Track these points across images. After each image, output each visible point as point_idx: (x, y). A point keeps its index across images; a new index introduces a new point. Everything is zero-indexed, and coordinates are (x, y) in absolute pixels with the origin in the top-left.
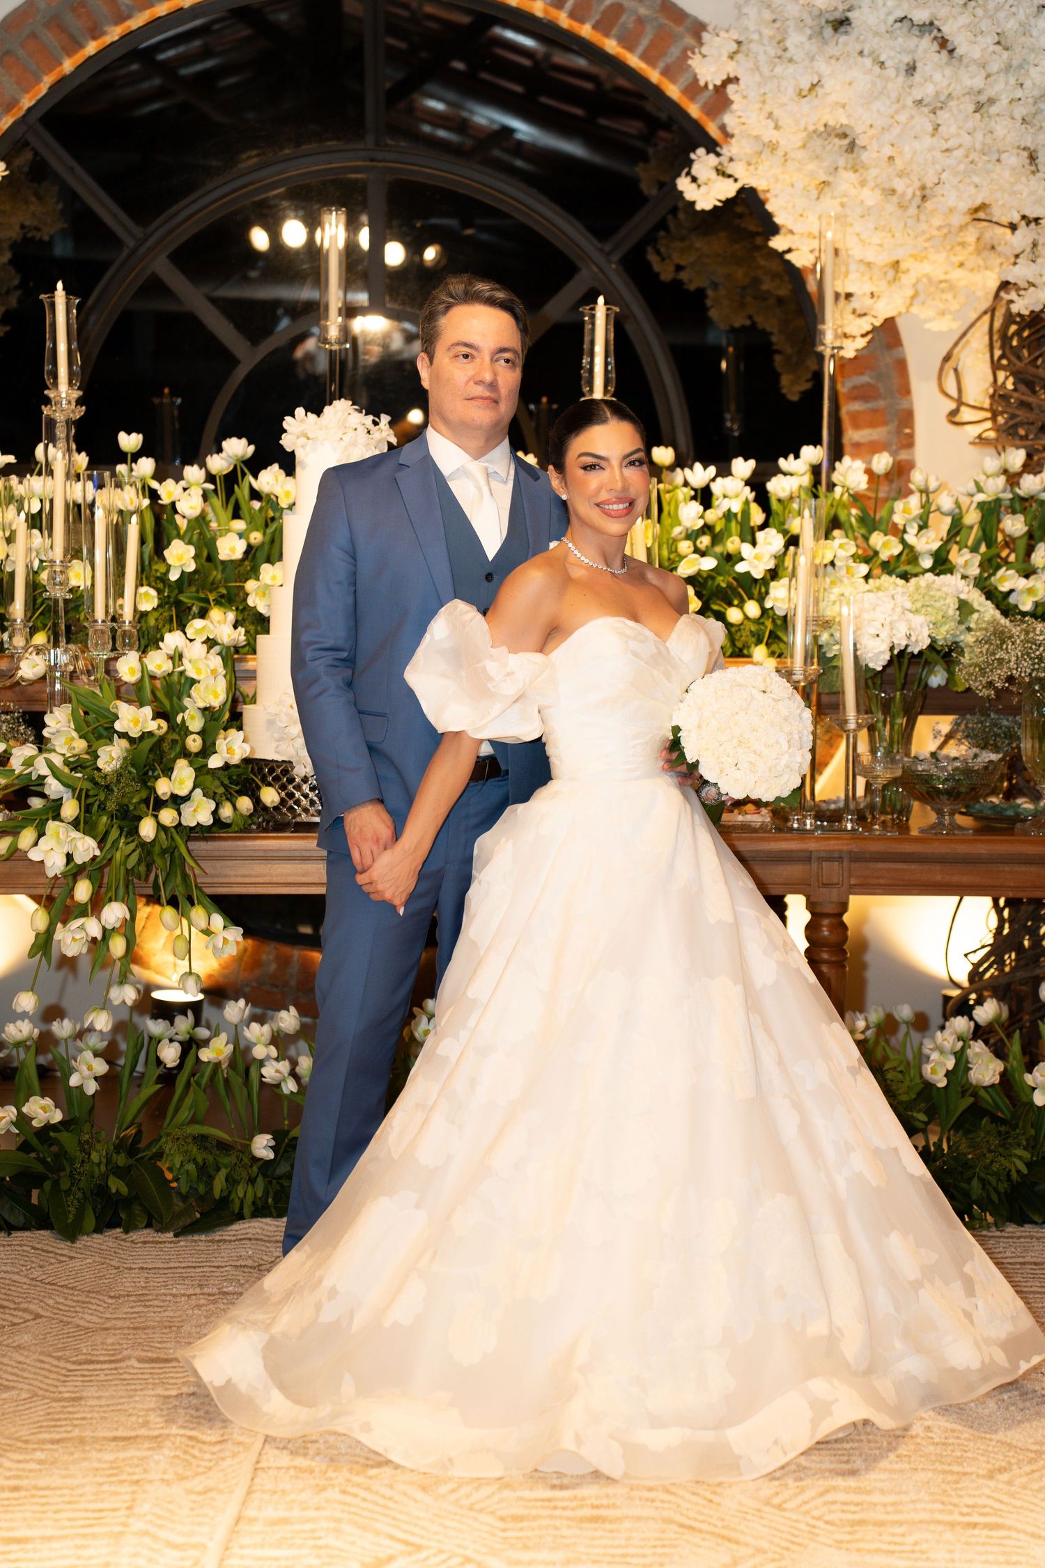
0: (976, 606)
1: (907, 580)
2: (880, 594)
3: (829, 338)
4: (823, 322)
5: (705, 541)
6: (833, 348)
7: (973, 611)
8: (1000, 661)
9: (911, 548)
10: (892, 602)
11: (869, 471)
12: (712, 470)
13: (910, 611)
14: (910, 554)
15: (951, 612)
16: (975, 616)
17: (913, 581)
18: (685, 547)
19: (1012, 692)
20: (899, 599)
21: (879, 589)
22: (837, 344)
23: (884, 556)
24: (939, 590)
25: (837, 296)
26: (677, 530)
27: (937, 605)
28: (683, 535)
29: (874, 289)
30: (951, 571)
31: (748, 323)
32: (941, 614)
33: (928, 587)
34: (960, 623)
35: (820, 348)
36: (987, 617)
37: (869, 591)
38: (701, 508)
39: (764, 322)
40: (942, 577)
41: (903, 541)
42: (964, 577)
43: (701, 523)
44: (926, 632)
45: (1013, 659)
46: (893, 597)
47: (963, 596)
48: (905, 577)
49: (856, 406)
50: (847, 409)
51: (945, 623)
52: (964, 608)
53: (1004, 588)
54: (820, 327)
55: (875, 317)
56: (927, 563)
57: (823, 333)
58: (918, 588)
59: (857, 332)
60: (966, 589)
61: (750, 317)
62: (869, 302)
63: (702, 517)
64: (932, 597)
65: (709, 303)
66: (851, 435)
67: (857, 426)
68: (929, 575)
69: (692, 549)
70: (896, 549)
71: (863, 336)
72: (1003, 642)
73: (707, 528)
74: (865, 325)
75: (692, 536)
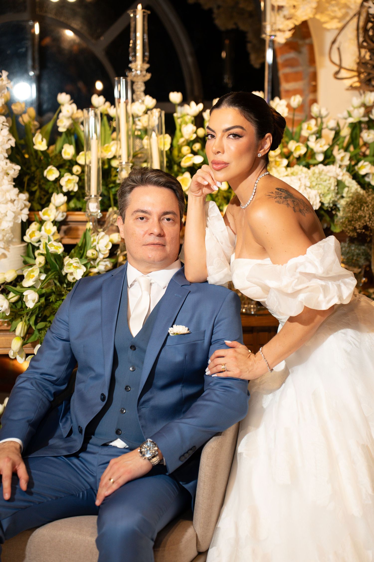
0: (347, 183)
1: (309, 168)
2: (293, 178)
3: (268, 30)
4: (265, 21)
5: (197, 146)
6: (271, 36)
7: (345, 186)
8: (360, 217)
9: (312, 150)
10: (299, 182)
11: (288, 106)
12: (201, 106)
13: (310, 187)
14: (310, 154)
15: (332, 188)
16: (346, 190)
17: (312, 168)
18: (186, 150)
19: (366, 235)
20: (303, 181)
21: (292, 174)
22: (273, 33)
23: (296, 155)
24: (326, 175)
25: (273, 7)
26: (181, 140)
27: (325, 184)
28: (185, 143)
29: (295, 3)
30: (333, 162)
31: (234, 27)
32: (327, 189)
33: (320, 173)
34: (337, 193)
35: (264, 36)
36: (353, 190)
37: (287, 176)
38: (195, 128)
39: (243, 27)
40: (328, 167)
41: (307, 147)
42: (340, 166)
43: (194, 136)
44: (318, 200)
45: (367, 216)
46: (300, 180)
47: (340, 178)
48: (308, 166)
49: (287, 70)
50: (282, 72)
51: (329, 194)
52: (340, 184)
53: (363, 172)
54: (264, 24)
55: (296, 20)
56: (320, 158)
57: (265, 27)
58: (314, 174)
59: (286, 28)
60: (341, 174)
61: (236, 24)
62: (293, 11)
63: (196, 133)
64: (321, 179)
65: (214, 16)
66: (285, 86)
67: (287, 81)
68: (321, 166)
69: (190, 151)
70: (303, 150)
71: (290, 30)
72: (362, 205)
73: (198, 139)
74: (290, 24)
75: (190, 143)
